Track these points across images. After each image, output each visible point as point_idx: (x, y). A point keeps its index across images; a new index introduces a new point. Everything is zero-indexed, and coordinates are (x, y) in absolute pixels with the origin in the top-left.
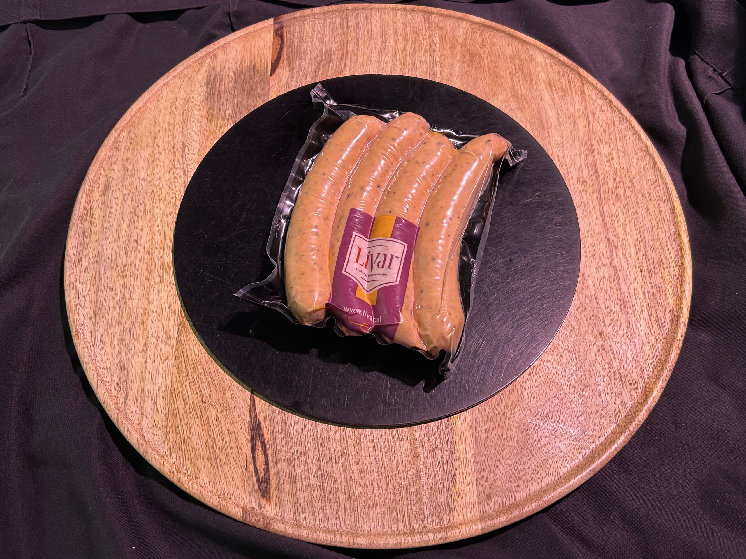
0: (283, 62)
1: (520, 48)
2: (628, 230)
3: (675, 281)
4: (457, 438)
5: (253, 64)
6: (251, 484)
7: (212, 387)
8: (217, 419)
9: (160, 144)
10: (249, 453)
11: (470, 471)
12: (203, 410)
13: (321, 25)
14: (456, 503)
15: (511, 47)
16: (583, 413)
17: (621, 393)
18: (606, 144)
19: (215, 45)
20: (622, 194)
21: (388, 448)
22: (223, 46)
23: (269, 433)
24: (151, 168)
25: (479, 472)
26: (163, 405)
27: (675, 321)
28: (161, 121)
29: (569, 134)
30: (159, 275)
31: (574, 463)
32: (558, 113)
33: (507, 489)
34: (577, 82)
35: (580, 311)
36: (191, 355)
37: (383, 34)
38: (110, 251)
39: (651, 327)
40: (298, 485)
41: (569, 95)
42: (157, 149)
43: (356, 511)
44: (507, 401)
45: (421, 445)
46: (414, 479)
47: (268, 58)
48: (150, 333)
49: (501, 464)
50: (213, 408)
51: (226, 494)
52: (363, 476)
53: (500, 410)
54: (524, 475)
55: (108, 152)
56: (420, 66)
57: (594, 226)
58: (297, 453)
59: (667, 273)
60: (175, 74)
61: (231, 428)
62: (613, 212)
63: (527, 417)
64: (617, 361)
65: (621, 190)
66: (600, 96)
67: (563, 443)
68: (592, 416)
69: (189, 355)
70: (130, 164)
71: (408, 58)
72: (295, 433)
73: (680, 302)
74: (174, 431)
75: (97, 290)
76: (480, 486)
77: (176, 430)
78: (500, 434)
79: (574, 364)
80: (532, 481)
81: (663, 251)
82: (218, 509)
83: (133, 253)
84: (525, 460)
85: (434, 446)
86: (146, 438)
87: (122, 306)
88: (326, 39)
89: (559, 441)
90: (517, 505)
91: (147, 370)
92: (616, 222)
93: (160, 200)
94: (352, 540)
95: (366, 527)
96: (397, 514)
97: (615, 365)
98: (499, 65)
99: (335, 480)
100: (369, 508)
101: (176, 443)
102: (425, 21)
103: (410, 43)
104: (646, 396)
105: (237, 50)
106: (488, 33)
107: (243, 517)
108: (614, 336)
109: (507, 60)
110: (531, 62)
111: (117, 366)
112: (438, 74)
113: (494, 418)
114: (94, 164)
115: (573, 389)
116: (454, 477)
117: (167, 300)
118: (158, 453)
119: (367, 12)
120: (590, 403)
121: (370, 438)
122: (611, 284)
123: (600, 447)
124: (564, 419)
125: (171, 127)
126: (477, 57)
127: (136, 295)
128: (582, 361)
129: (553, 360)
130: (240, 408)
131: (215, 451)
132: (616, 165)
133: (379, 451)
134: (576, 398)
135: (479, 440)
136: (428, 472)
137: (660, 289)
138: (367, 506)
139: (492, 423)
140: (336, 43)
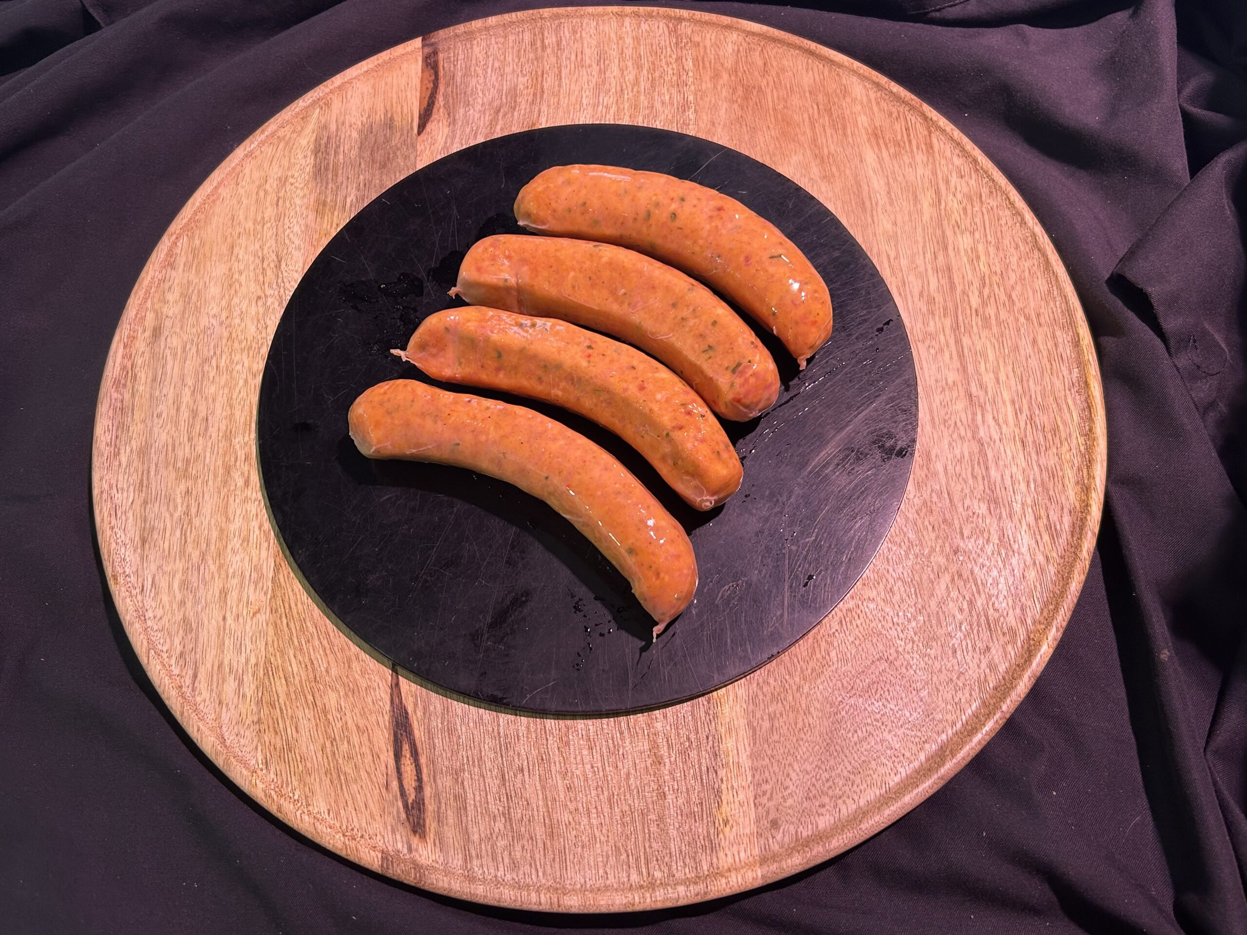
0: (438, 111)
1: (826, 73)
2: (1002, 377)
3: (1080, 460)
4: (723, 730)
5: (389, 115)
6: (395, 813)
7: (331, 657)
8: (340, 710)
9: (240, 257)
10: (392, 762)
11: (744, 784)
12: (317, 695)
13: (500, 46)
14: (721, 836)
15: (811, 73)
16: (927, 683)
17: (988, 649)
18: (968, 233)
19: (326, 86)
20: (993, 318)
21: (612, 749)
22: (340, 88)
23: (422, 729)
24: (227, 297)
25: (759, 785)
26: (253, 687)
27: (1079, 528)
28: (241, 217)
29: (907, 218)
30: (242, 474)
31: (911, 766)
32: (888, 184)
33: (803, 811)
34: (921, 130)
35: (922, 514)
36: (296, 605)
37: (602, 58)
38: (164, 437)
39: (1039, 538)
40: (469, 813)
41: (906, 152)
42: (236, 264)
43: (562, 852)
44: (804, 667)
45: (665, 743)
46: (655, 798)
47: (414, 106)
48: (231, 571)
49: (794, 770)
50: (332, 690)
51: (356, 830)
52: (572, 795)
53: (791, 681)
54: (831, 787)
55: (157, 273)
56: (661, 110)
57: (947, 372)
58: (468, 760)
59: (1066, 447)
60: (263, 137)
61: (362, 723)
62: (979, 348)
63: (836, 692)
64: (983, 596)
65: (991, 311)
66: (957, 151)
67: (893, 733)
68: (940, 688)
69: (293, 605)
70: (193, 291)
71: (642, 98)
72: (464, 729)
73: (1087, 495)
74: (271, 729)
75: (145, 502)
76: (760, 808)
77: (274, 727)
78: (792, 721)
79: (913, 603)
80: (845, 798)
81: (1060, 410)
82: (343, 854)
83: (201, 438)
84: (832, 762)
85: (687, 744)
86: (228, 742)
87: (185, 526)
88: (508, 70)
89: (887, 730)
90: (820, 837)
91: (227, 631)
92: (983, 365)
93: (242, 350)
94: (556, 900)
95: (579, 879)
96: (628, 856)
97: (979, 603)
98: (792, 105)
99: (528, 804)
100: (583, 847)
101: (275, 749)
102: (670, 33)
103: (645, 72)
104: (1029, 653)
105: (362, 94)
106: (773, 50)
107: (382, 866)
108: (979, 555)
109: (805, 96)
110: (844, 97)
111: (179, 625)
112: (691, 123)
113: (782, 696)
114: (135, 294)
115: (910, 645)
116: (718, 793)
117: (257, 515)
118: (246, 765)
119: (574, 21)
120: (939, 667)
121: (584, 733)
122: (973, 469)
123: (955, 739)
124: (895, 694)
125: (259, 227)
126: (755, 93)
127: (207, 509)
128: (926, 598)
129: (879, 599)
130: (375, 690)
131: (337, 761)
132: (984, 269)
133: (599, 755)
134: (915, 660)
135: (758, 733)
136: (676, 787)
137: (1053, 475)
138: (580, 844)
139: (780, 704)
140: (524, 76)
